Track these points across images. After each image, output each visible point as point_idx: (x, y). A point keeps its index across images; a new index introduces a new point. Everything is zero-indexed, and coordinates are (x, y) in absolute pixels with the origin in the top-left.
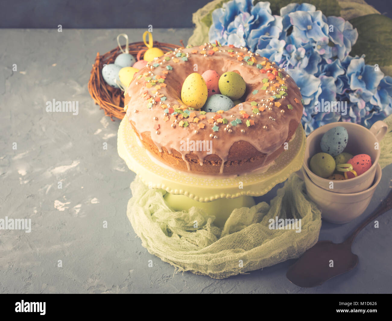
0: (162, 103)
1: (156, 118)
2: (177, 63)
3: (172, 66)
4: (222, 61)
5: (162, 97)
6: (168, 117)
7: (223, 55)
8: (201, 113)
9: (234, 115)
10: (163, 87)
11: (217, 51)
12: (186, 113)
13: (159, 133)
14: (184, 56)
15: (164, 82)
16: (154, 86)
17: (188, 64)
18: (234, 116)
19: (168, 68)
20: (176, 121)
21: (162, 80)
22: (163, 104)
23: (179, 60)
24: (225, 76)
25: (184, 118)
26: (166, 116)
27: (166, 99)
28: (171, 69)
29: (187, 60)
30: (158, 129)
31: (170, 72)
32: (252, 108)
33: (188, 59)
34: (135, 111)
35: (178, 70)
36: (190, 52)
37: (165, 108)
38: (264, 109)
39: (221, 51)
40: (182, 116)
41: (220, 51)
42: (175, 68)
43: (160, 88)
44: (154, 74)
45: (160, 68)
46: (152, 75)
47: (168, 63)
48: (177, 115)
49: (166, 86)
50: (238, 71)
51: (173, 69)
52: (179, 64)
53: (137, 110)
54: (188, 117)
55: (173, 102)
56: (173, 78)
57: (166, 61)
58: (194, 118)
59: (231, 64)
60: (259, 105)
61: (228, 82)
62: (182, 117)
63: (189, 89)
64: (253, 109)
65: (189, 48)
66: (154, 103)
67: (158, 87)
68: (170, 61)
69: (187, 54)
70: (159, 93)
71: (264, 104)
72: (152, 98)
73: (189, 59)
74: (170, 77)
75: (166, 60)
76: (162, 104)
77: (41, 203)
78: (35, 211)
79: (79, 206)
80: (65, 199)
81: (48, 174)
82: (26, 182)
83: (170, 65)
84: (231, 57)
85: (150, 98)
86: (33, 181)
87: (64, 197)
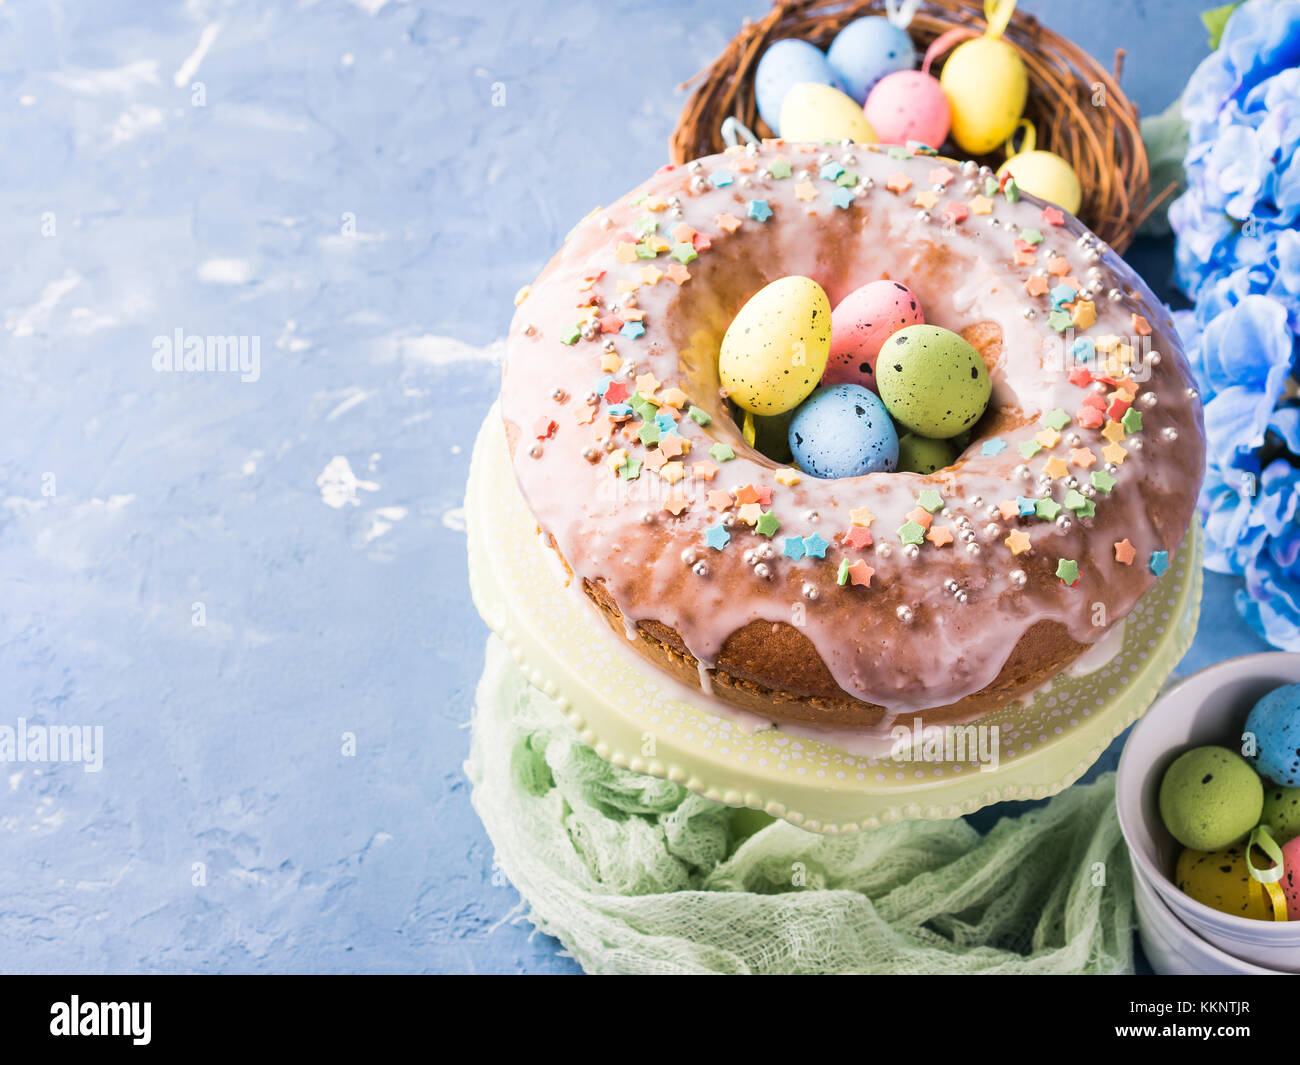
0: (608, 347)
1: (559, 395)
2: (802, 200)
3: (772, 208)
4: (968, 263)
5: (633, 321)
6: (593, 408)
7: (989, 243)
8: (710, 451)
9: (816, 514)
10: (671, 279)
11: (983, 214)
12: (662, 425)
13: (537, 455)
14: (847, 186)
15: (692, 263)
16: (645, 260)
17: (842, 223)
18: (815, 519)
19: (750, 208)
20: (606, 439)
21: (686, 252)
22: (614, 352)
23: (816, 192)
24: (903, 339)
25: (638, 441)
26: (590, 405)
27: (640, 337)
28: (762, 219)
29: (845, 205)
30: (541, 438)
31: (750, 227)
32: (908, 516)
33: (851, 203)
34: (526, 328)
35: (787, 233)
36: (880, 179)
37: (609, 371)
38: (951, 540)
39: (997, 222)
40: (635, 432)
41: (991, 221)
42: (781, 216)
43: (654, 281)
44: (680, 213)
45: (725, 197)
46: (674, 212)
47: (768, 188)
48: (619, 418)
49: (686, 284)
50: (1001, 332)
51: (771, 221)
52: (807, 209)
53: (535, 325)
54: (653, 446)
55: (652, 359)
56: (746, 255)
57: (768, 176)
58: (673, 459)
59: (994, 291)
60: (944, 512)
61: (898, 368)
62: (633, 437)
63: (747, 331)
64: (907, 521)
65: (895, 157)
66: (587, 335)
67: (653, 272)
68: (783, 185)
69: (865, 181)
70: (633, 302)
71: (960, 519)
72: (595, 308)
73: (858, 204)
74: (735, 251)
75: (769, 173)
76: (608, 351)
77: (287, 445)
78: (249, 468)
79: (396, 513)
80: (373, 468)
81: (387, 349)
82: (298, 345)
83: (768, 201)
84: (1012, 260)
85: (588, 306)
86: (324, 352)
87: (376, 457)
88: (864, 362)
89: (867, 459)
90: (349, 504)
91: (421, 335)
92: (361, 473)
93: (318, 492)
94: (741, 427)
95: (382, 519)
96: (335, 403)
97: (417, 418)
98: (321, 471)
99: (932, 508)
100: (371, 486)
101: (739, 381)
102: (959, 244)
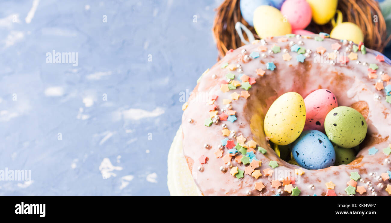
1: (208, 146)
2: (286, 61)
3: (275, 65)
4: (352, 80)
5: (232, 115)
6: (222, 151)
7: (358, 71)
8: (269, 164)
9: (313, 186)
10: (243, 97)
11: (354, 60)
12: (249, 156)
13: (202, 170)
14: (302, 54)
15: (250, 90)
16: (232, 90)
17: (302, 69)
18: (313, 188)
19: (267, 66)
20: (229, 164)
21: (247, 85)
22: (227, 128)
23: (291, 57)
24: (336, 114)
25: (242, 163)
26: (221, 150)
27: (235, 121)
28: (272, 69)
29: (302, 61)
30: (202, 163)
31: (268, 73)
32: (348, 183)
33: (305, 60)
34: (190, 120)
35: (282, 73)
36: (313, 50)
37: (226, 136)
38: (366, 191)
39: (360, 62)
40: (239, 159)
41: (358, 62)
42: (279, 68)
43: (237, 98)
44: (242, 70)
45: (257, 63)
46: (240, 70)
47: (273, 57)
48: (234, 155)
49: (249, 98)
50: (368, 105)
51: (276, 70)
52: (288, 64)
53: (193, 119)
54: (248, 165)
55: (241, 129)
56: (268, 84)
57: (272, 53)
58: (256, 169)
59: (363, 89)
60: (361, 180)
61: (335, 125)
62: (239, 162)
63: (275, 115)
64: (348, 185)
65: (318, 40)
66: (215, 122)
67: (236, 95)
68: (278, 56)
69: (308, 51)
70: (230, 107)
71: (368, 183)
72: (217, 112)
73: (307, 60)
74: (264, 83)
75: (272, 51)
76: (224, 128)
77: (86, 156)
78: (74, 166)
79: (129, 178)
80: (119, 161)
81: (117, 116)
82: (85, 117)
83: (274, 62)
84: (368, 77)
85: (214, 111)
86: (95, 119)
87: (119, 157)
88: (317, 121)
89: (326, 160)
90: (112, 176)
91: (129, 109)
92: (115, 164)
93: (100, 173)
94: (275, 150)
95: (125, 181)
96: (102, 138)
97: (132, 141)
98: (100, 164)
99: (356, 179)
100: (119, 168)
101: (273, 134)
102: (347, 72)
